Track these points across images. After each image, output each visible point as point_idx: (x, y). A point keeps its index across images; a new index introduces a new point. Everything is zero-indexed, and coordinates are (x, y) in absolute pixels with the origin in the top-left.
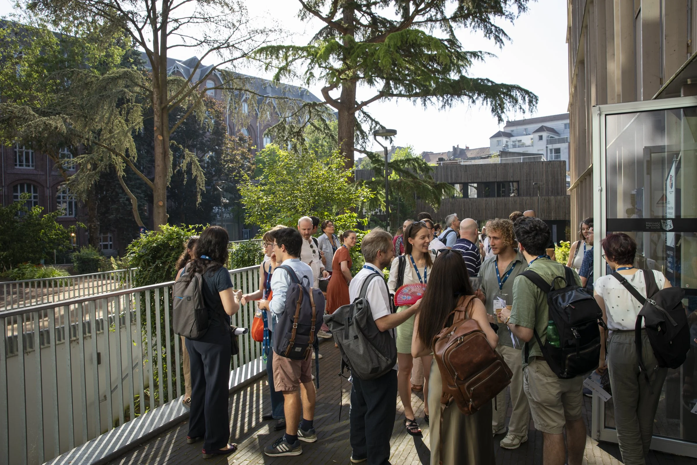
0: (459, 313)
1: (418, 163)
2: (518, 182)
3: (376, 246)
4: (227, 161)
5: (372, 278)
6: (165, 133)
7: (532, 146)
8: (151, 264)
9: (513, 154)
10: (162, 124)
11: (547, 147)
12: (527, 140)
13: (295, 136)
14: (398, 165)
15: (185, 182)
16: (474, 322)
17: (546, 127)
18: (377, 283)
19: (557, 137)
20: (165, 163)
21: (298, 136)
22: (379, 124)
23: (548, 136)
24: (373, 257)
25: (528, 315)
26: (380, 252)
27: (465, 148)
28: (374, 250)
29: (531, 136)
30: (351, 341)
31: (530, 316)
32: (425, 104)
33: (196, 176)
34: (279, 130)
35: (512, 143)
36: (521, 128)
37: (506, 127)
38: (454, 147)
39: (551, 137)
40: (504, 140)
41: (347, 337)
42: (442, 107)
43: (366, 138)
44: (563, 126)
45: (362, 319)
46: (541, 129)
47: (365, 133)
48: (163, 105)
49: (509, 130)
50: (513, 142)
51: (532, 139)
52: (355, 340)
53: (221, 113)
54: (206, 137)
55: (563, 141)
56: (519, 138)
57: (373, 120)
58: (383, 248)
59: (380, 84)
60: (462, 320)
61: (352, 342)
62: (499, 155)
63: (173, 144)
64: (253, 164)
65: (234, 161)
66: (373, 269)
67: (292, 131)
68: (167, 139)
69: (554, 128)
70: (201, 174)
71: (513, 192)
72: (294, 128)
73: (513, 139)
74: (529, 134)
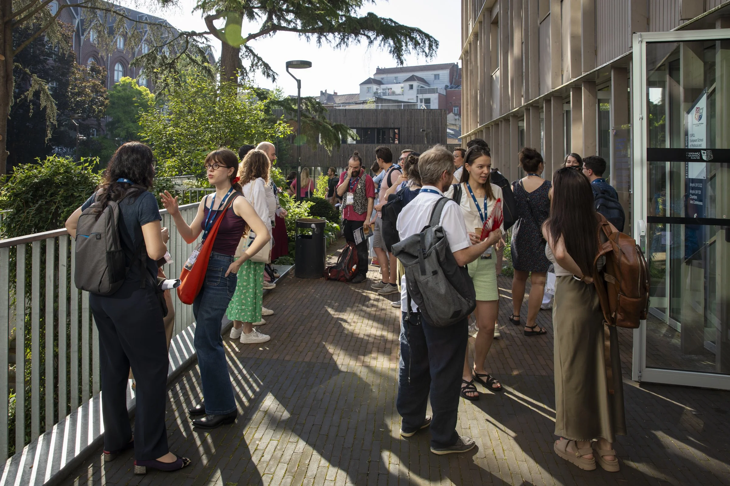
1: (311, 102)
2: (399, 129)
4: (74, 94)
6: (8, 53)
7: (403, 95)
8: (31, 204)
9: (389, 101)
10: (5, 42)
11: (417, 97)
12: (397, 88)
13: (166, 68)
14: (289, 104)
15: (31, 114)
17: (417, 77)
19: (427, 87)
20: (7, 89)
21: (170, 68)
22: (262, 60)
23: (419, 86)
26: (446, 173)
27: (333, 93)
29: (402, 85)
30: (428, 278)
32: (320, 42)
33: (45, 107)
34: (148, 60)
35: (382, 91)
36: (392, 76)
37: (376, 74)
38: (322, 92)
39: (422, 87)
40: (374, 87)
41: (424, 272)
42: (337, 46)
43: (245, 74)
44: (433, 77)
45: (442, 249)
46: (412, 78)
47: (245, 69)
48: (7, 19)
49: (379, 77)
50: (383, 89)
51: (402, 88)
52: (434, 276)
53: (69, 38)
54: (48, 65)
55: (433, 91)
56: (389, 86)
57: (255, 55)
59: (262, 18)
61: (430, 279)
62: (375, 101)
63: (17, 67)
64: (106, 99)
65: (84, 94)
67: (164, 62)
68: (11, 60)
69: (424, 78)
70: (51, 104)
72: (167, 59)
73: (383, 86)
74: (400, 83)
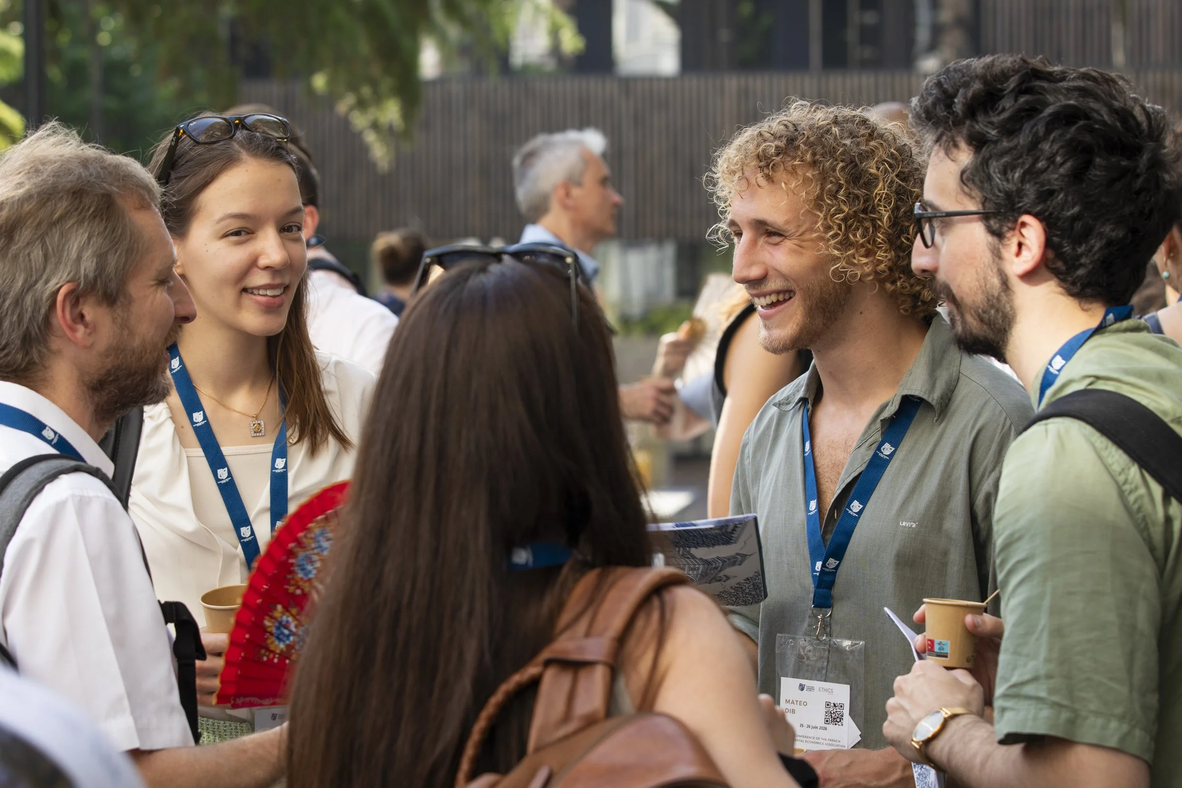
0: (566, 680)
3: (37, 254)
5: (38, 489)
16: (671, 728)
18: (70, 518)
24: (27, 340)
25: (1130, 671)
26: (76, 298)
28: (29, 287)
31: (1138, 676)
58: (88, 265)
60: (590, 721)
66: (35, 426)
71: (933, 47)
